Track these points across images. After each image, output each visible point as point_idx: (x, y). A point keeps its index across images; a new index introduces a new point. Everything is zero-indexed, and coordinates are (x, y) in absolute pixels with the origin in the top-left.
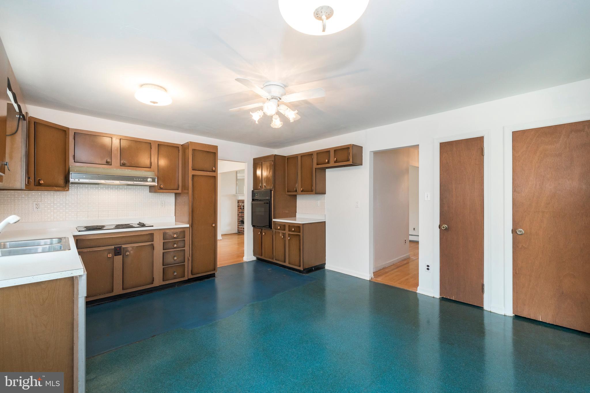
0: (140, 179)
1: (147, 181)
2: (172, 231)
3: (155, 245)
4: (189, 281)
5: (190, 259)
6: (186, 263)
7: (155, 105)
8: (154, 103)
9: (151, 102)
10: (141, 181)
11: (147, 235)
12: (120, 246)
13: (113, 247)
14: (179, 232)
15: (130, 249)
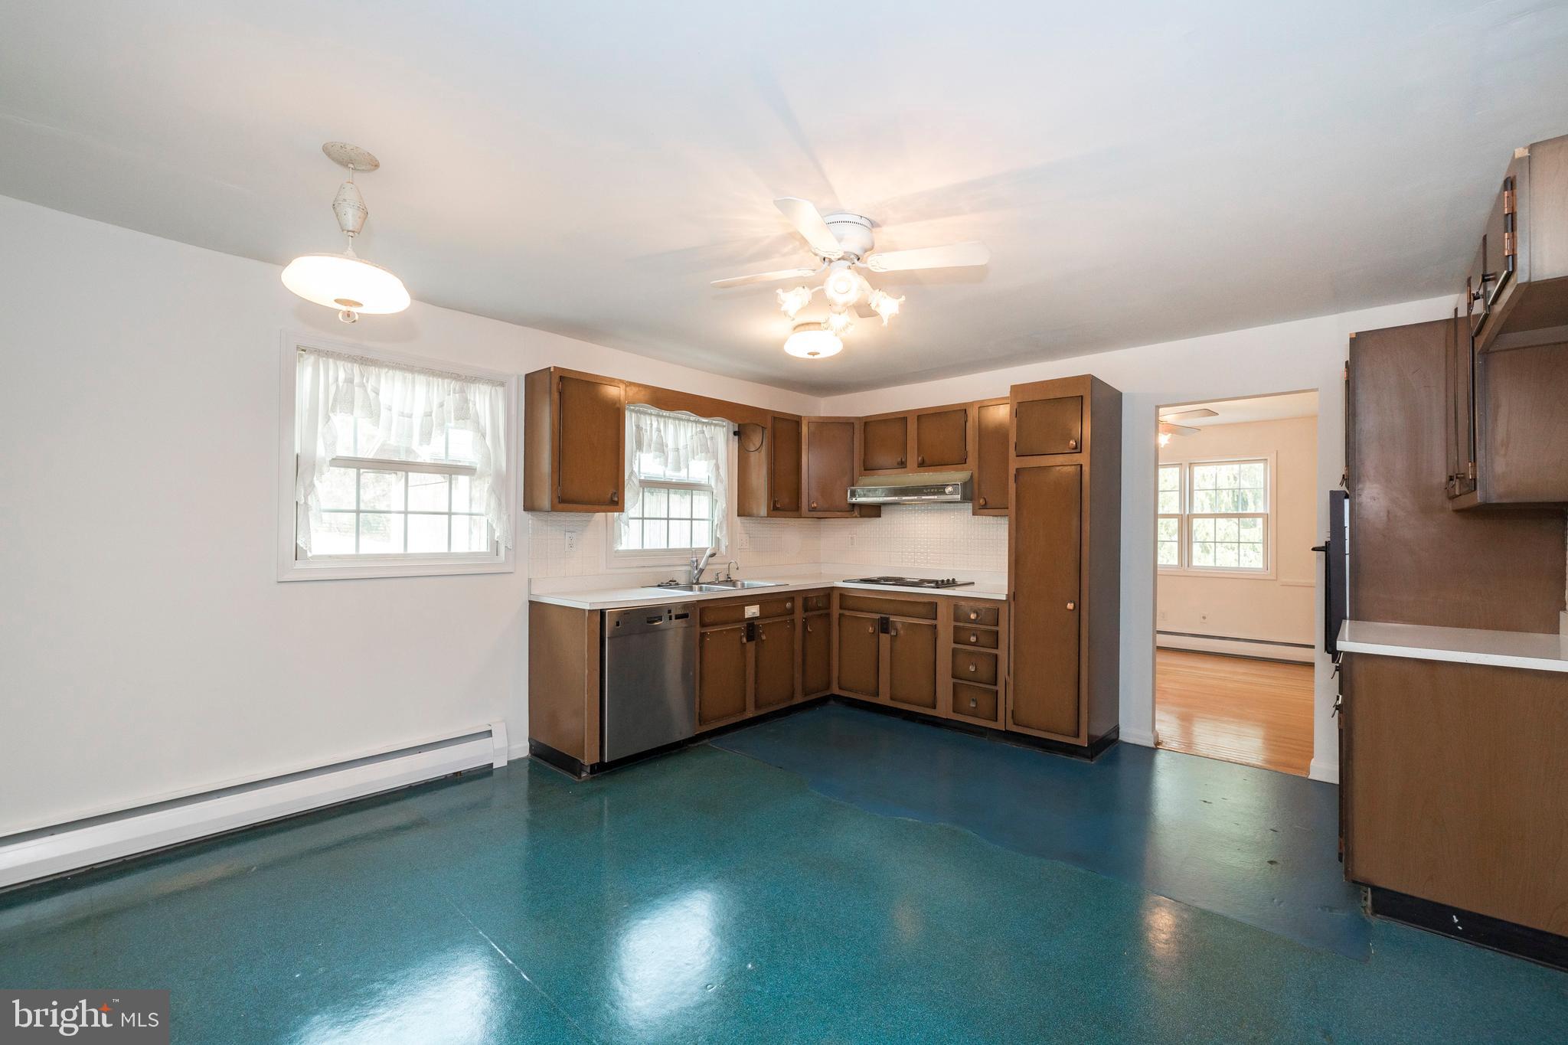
0: (932, 490)
1: (944, 493)
2: (972, 604)
3: (940, 628)
4: (1008, 735)
5: (1011, 682)
6: (1000, 688)
7: (816, 357)
8: (813, 354)
9: (809, 354)
10: (934, 494)
11: (924, 603)
12: (887, 616)
13: (877, 616)
14: (984, 610)
15: (899, 626)
